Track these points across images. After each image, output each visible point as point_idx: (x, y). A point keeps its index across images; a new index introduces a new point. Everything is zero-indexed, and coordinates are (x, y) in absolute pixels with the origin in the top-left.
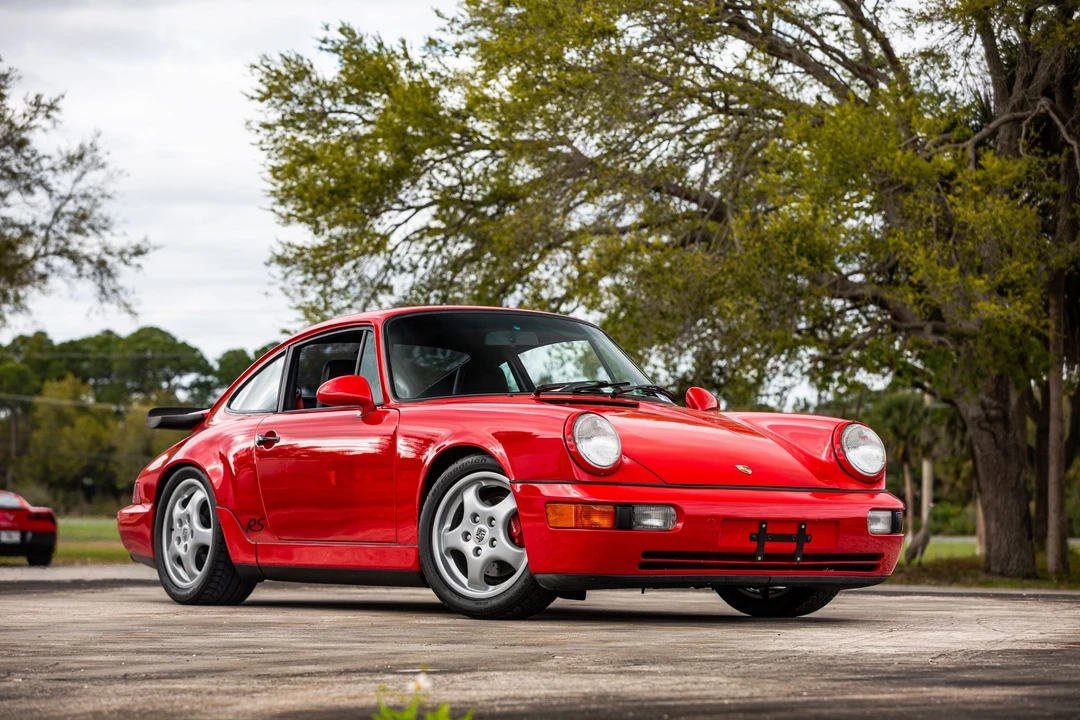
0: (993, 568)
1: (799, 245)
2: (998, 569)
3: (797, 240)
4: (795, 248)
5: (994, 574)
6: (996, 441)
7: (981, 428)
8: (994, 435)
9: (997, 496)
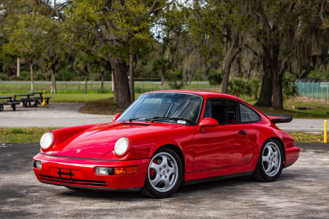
0: (120, 106)
1: (86, 18)
2: (121, 107)
3: (86, 17)
4: (85, 19)
5: (120, 108)
6: (121, 71)
7: (117, 67)
8: (121, 68)
9: (121, 86)
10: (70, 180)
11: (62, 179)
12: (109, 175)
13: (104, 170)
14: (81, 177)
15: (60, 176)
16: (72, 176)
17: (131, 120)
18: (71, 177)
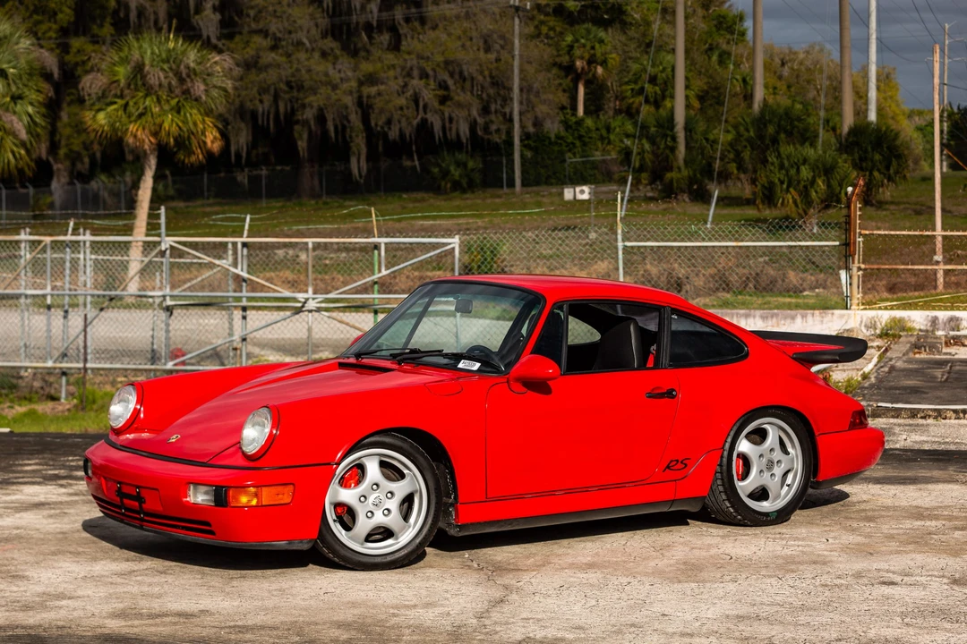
10: (139, 513)
11: (126, 509)
12: (216, 505)
13: (206, 493)
14: (159, 509)
15: (122, 501)
16: (143, 505)
17: (358, 355)
18: (141, 506)
